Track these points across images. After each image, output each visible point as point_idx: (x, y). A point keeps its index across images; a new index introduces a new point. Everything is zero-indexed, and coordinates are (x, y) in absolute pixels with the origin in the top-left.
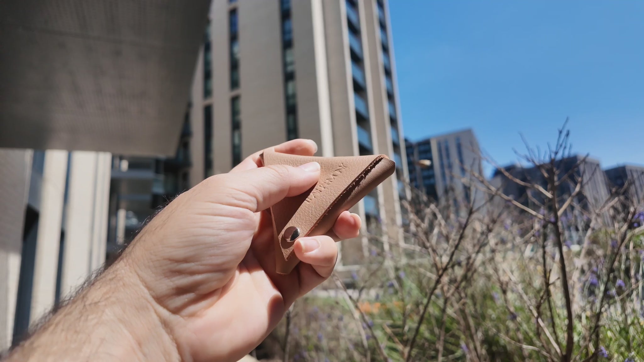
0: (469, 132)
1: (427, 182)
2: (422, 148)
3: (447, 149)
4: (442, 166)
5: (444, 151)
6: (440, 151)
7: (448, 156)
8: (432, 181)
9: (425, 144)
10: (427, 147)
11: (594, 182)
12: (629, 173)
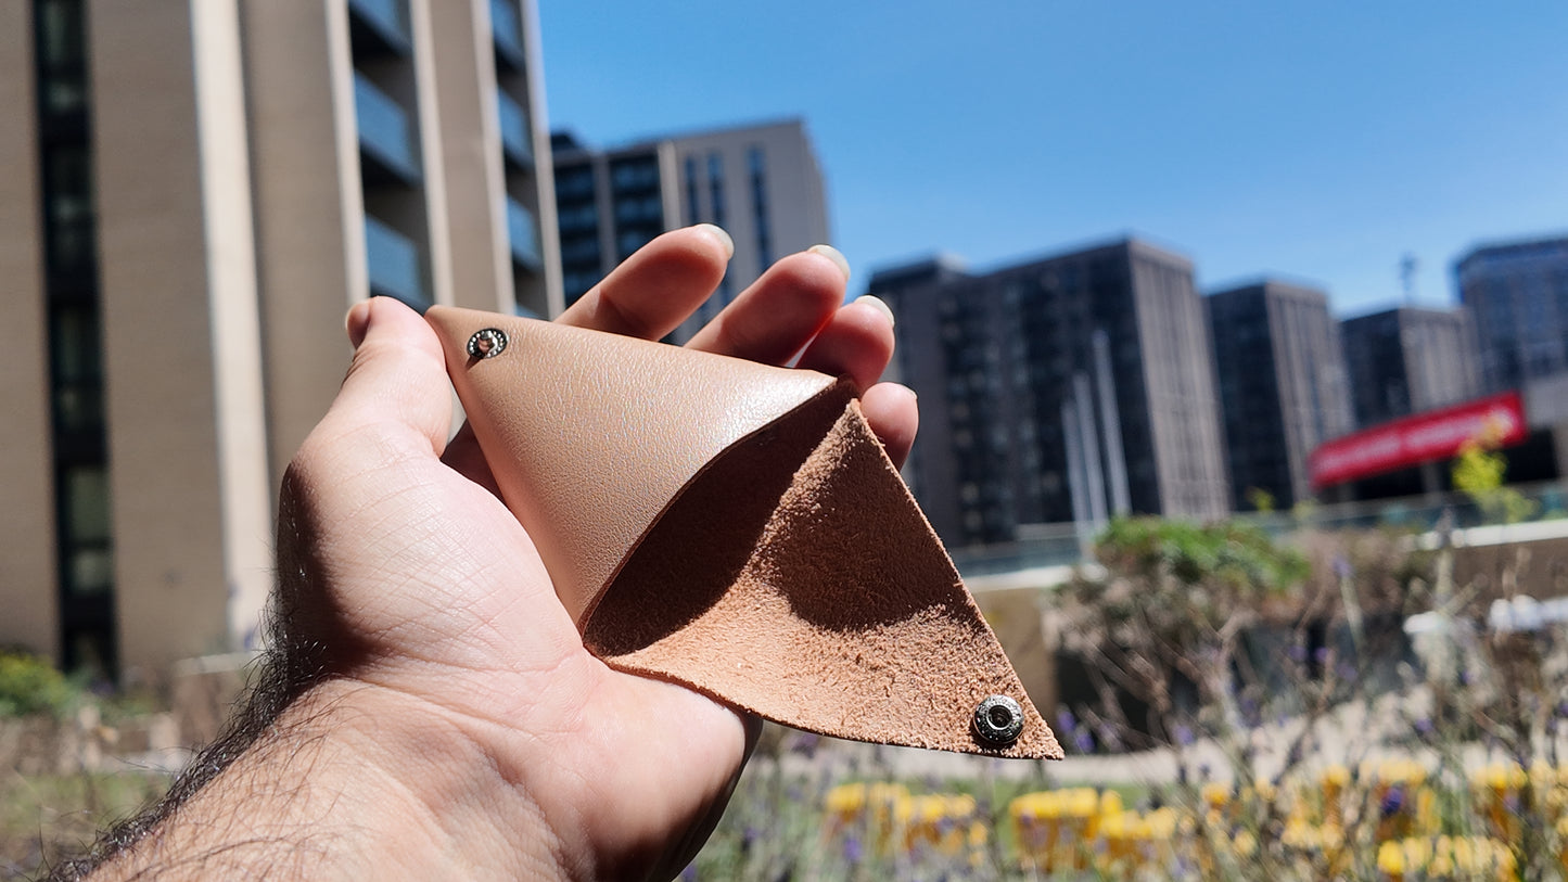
2: (626, 177)
3: (716, 187)
5: (705, 195)
6: (691, 190)
7: (719, 216)
9: (640, 160)
10: (644, 176)
11: (1174, 334)
12: (1272, 308)
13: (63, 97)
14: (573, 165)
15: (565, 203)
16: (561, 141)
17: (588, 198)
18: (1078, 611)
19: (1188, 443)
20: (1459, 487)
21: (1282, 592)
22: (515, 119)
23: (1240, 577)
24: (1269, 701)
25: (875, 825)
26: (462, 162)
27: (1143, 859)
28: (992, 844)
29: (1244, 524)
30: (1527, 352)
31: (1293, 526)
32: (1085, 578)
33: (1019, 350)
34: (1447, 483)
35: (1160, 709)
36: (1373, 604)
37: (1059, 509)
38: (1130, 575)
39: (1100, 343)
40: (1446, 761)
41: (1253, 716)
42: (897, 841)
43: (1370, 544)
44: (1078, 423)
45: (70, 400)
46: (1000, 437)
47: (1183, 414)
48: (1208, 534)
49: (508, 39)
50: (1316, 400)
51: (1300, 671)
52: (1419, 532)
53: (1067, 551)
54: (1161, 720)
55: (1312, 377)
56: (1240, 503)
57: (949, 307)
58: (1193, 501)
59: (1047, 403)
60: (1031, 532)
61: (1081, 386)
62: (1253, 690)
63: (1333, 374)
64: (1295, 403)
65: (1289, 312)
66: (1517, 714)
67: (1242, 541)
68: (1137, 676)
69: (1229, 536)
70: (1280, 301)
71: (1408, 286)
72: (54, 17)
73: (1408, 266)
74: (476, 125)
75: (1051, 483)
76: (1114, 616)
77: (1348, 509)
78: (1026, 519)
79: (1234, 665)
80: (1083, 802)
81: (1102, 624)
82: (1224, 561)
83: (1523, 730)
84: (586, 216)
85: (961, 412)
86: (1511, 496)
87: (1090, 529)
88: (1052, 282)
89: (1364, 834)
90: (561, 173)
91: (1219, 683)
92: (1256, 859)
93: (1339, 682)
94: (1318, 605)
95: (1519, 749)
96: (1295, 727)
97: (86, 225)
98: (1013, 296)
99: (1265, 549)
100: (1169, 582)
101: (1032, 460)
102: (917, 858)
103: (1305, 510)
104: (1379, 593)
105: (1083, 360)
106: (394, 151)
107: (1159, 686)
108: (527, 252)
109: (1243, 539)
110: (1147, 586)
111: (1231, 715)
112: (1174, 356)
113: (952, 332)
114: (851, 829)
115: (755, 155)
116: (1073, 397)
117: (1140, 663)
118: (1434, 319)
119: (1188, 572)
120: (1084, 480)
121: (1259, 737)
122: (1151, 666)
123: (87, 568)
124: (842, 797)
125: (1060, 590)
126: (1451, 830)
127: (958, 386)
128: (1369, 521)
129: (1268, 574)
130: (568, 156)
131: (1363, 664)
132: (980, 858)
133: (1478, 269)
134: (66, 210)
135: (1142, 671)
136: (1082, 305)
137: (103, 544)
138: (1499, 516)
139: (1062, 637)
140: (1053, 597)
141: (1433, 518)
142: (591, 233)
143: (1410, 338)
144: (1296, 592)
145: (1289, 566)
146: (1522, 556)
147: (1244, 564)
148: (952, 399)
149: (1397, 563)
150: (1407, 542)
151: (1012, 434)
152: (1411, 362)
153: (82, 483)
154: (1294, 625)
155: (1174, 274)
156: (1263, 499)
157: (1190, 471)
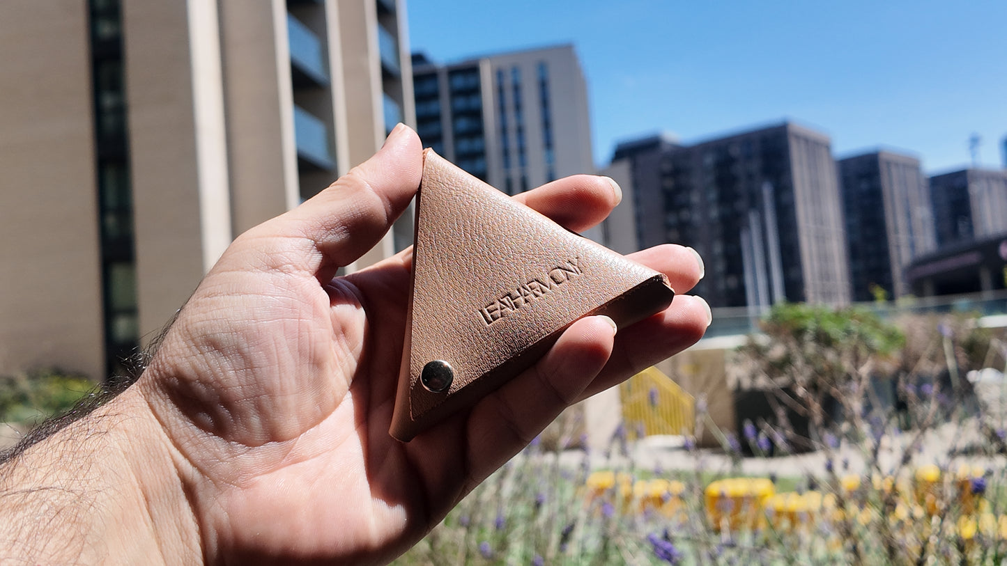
0: (566, 51)
2: (459, 82)
3: (517, 88)
4: (503, 131)
5: (509, 94)
6: (500, 91)
7: (518, 107)
8: (478, 166)
9: (468, 70)
10: (471, 81)
11: (817, 185)
12: (883, 168)
13: (106, 29)
14: (425, 77)
15: (420, 99)
16: (417, 59)
17: (435, 96)
18: (751, 365)
19: (825, 257)
21: (886, 354)
22: (389, 44)
25: (621, 497)
26: (355, 72)
29: (862, 309)
32: (756, 343)
33: (713, 195)
34: (998, 285)
35: (816, 423)
37: (738, 298)
38: (785, 342)
39: (767, 191)
43: (947, 323)
44: (751, 243)
45: (111, 220)
47: (822, 238)
48: (837, 316)
50: (911, 230)
52: (979, 316)
53: (741, 326)
55: (909, 214)
56: (861, 295)
57: (667, 167)
58: (828, 295)
59: (731, 230)
60: (718, 313)
61: (753, 219)
62: (878, 414)
63: (923, 213)
64: (897, 231)
65: (894, 171)
67: (861, 320)
68: (800, 400)
69: (852, 317)
70: (888, 164)
71: (974, 155)
73: (975, 141)
74: (365, 47)
75: (732, 282)
76: (775, 367)
77: (930, 301)
81: (766, 372)
82: (848, 333)
84: (433, 107)
85: (674, 235)
87: (758, 312)
88: (735, 151)
90: (418, 79)
97: (121, 111)
98: (709, 160)
99: (876, 326)
100: (812, 346)
101: (720, 267)
102: (648, 517)
103: (903, 301)
105: (755, 202)
106: (312, 65)
107: (816, 407)
110: (798, 347)
112: (816, 200)
113: (669, 183)
114: (605, 498)
115: (542, 67)
116: (747, 225)
118: (991, 177)
119: (823, 340)
120: (754, 280)
123: (122, 326)
124: (599, 479)
125: (739, 350)
127: (672, 219)
128: (944, 309)
129: (878, 342)
130: (422, 68)
134: (108, 101)
135: (803, 397)
136: (755, 166)
137: (131, 311)
139: (739, 381)
140: (735, 354)
142: (436, 118)
143: (975, 189)
144: (896, 354)
145: (892, 337)
147: (861, 335)
148: (667, 227)
149: (964, 336)
150: (970, 323)
151: (708, 250)
152: (975, 205)
153: (119, 273)
155: (818, 146)
156: (879, 293)
157: (826, 275)
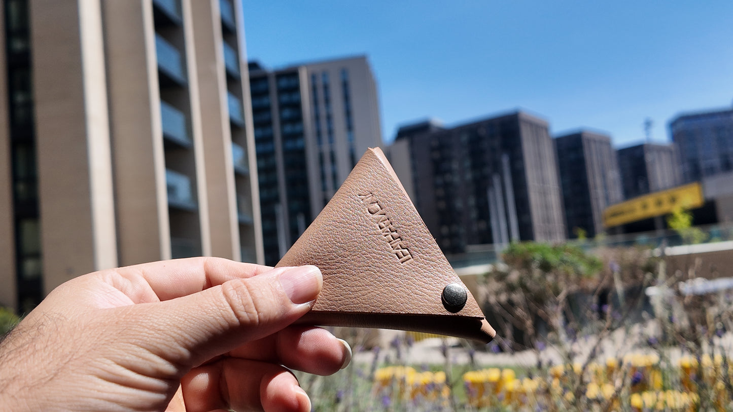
0: (361, 62)
1: (290, 145)
2: (284, 83)
3: (326, 88)
4: (317, 118)
5: (321, 91)
6: (314, 89)
7: (327, 101)
8: (299, 143)
9: (290, 74)
10: (292, 82)
11: (539, 156)
12: (585, 143)
13: (18, 45)
14: (258, 77)
15: (255, 95)
16: (253, 66)
17: (266, 93)
18: (495, 285)
19: (546, 207)
20: (671, 227)
21: (589, 277)
22: (231, 55)
23: (571, 270)
24: (581, 330)
25: (397, 387)
26: (206, 76)
27: (522, 403)
28: (451, 397)
29: (571, 245)
30: (703, 164)
31: (595, 246)
32: (498, 270)
33: (468, 163)
34: (666, 226)
35: (529, 334)
36: (631, 282)
37: (486, 238)
38: (519, 269)
39: (505, 160)
40: (662, 357)
41: (573, 335)
42: (407, 396)
43: (630, 254)
44: (495, 198)
45: (21, 187)
46: (459, 204)
47: (544, 193)
48: (555, 250)
49: (228, 18)
50: (605, 187)
51: (595, 316)
52: (653, 248)
53: (489, 257)
54: (530, 338)
55: (604, 176)
56: (571, 235)
57: (435, 143)
58: (549, 234)
59: (481, 188)
60: (474, 249)
61: (496, 180)
62: (573, 325)
63: (614, 175)
64: (595, 188)
65: (593, 146)
66: (695, 336)
67: (570, 252)
68: (518, 318)
69: (565, 250)
70: (589, 140)
71: (648, 134)
72: (14, 8)
73: (648, 124)
74: (213, 58)
75: (482, 225)
76: (511, 288)
77: (620, 238)
78: (471, 243)
79: (565, 313)
80: (494, 375)
81: (506, 291)
82: (563, 262)
83: (698, 344)
84: (265, 101)
85: (441, 192)
86: (696, 232)
87: (501, 247)
88: (483, 132)
89: (624, 393)
90: (253, 81)
91: (557, 321)
92: (574, 404)
93: (613, 320)
94: (605, 282)
95: (697, 351)
96: (592, 341)
97: (29, 105)
98: (464, 138)
99: (582, 256)
100: (537, 273)
101: (474, 215)
102: (416, 403)
103: (601, 238)
104: (635, 277)
105: (497, 168)
106: (174, 70)
107: (529, 323)
108: (237, 118)
109: (571, 252)
110: (527, 274)
111: (563, 336)
112: (540, 166)
113: (436, 155)
114: (386, 390)
115: (344, 72)
116: (492, 185)
117: (520, 312)
118: (660, 149)
119: (546, 267)
120: (498, 224)
121: (576, 347)
122: (526, 314)
123: (30, 266)
124: (382, 373)
125: (487, 275)
126: (664, 389)
127: (439, 180)
128: (630, 243)
129: (583, 268)
130: (256, 73)
131: (624, 313)
132: (446, 404)
133: (680, 126)
134: (20, 98)
135: (521, 316)
136: (497, 143)
137: (37, 255)
138: (689, 241)
139: (487, 297)
140: (484, 279)
141: (658, 242)
142: (268, 109)
143: (649, 157)
144: (596, 276)
145: (593, 264)
146: (698, 262)
147: (572, 264)
148: (436, 186)
149: (643, 262)
150: (647, 253)
151: (464, 203)
152: (649, 168)
153: (27, 226)
154: (593, 292)
155: (540, 128)
156: (581, 233)
157: (547, 220)
